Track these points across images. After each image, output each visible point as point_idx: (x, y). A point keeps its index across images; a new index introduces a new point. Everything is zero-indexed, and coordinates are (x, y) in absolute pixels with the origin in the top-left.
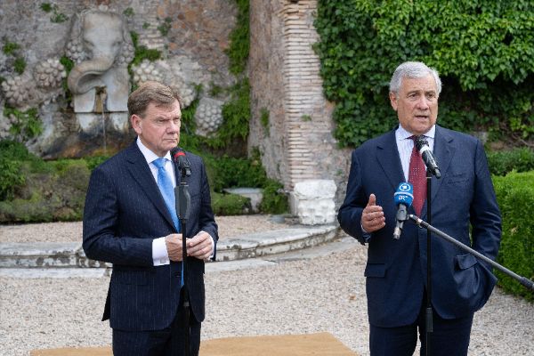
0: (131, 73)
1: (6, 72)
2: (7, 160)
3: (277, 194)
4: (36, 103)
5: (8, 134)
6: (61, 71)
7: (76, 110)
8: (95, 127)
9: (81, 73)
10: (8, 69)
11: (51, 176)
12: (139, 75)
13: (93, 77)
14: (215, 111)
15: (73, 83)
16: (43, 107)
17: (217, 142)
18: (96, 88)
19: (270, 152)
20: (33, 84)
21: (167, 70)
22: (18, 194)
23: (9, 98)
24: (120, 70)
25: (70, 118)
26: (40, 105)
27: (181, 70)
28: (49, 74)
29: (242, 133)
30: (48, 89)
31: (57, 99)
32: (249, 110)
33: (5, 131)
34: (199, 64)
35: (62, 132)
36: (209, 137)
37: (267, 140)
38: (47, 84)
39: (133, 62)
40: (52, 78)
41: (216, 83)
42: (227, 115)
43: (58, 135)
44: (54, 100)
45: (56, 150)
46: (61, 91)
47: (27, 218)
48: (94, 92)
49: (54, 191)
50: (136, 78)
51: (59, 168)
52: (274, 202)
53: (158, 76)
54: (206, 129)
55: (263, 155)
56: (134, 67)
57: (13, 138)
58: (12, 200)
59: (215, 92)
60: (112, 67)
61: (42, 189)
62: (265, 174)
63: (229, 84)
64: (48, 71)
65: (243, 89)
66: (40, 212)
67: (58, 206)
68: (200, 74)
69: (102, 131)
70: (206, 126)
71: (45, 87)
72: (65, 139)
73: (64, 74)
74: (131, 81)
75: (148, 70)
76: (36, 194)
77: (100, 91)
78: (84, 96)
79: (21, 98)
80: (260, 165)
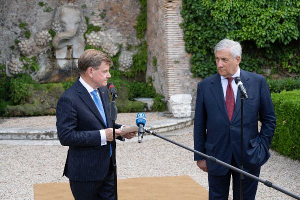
0: (86, 38)
1: (21, 38)
2: (21, 83)
3: (161, 101)
4: (36, 54)
5: (21, 70)
6: (49, 37)
7: (57, 57)
8: (67, 66)
9: (60, 38)
10: (22, 36)
11: (44, 92)
12: (90, 39)
13: (66, 40)
14: (129, 58)
15: (56, 43)
16: (40, 56)
17: (130, 74)
18: (67, 46)
19: (158, 79)
20: (34, 44)
21: (104, 37)
22: (27, 101)
23: (22, 51)
24: (80, 36)
25: (54, 61)
26: (38, 55)
27: (111, 37)
28: (43, 38)
29: (143, 69)
30: (42, 46)
31: (47, 52)
32: (147, 57)
33: (20, 68)
34: (121, 33)
35: (50, 69)
36: (126, 71)
37: (156, 73)
38: (42, 44)
39: (86, 32)
40: (44, 41)
41: (129, 43)
42: (135, 60)
43: (48, 70)
44: (45, 52)
45: (47, 78)
46: (49, 47)
47: (32, 113)
48: (66, 48)
49: (46, 99)
50: (88, 41)
51: (48, 88)
52: (159, 106)
53: (99, 39)
54: (124, 67)
55: (154, 81)
56: (87, 35)
57: (24, 72)
58: (24, 104)
59: (129, 48)
60: (76, 35)
61: (39, 98)
62: (155, 91)
63: (136, 44)
64: (42, 37)
65: (144, 46)
66: (38, 110)
67: (48, 107)
68: (121, 38)
69: (70, 68)
70: (124, 65)
71: (41, 46)
72: (51, 72)
73: (51, 39)
74: (86, 42)
75: (94, 37)
76: (36, 101)
77: (69, 48)
78: (61, 51)
79: (28, 51)
80: (152, 86)
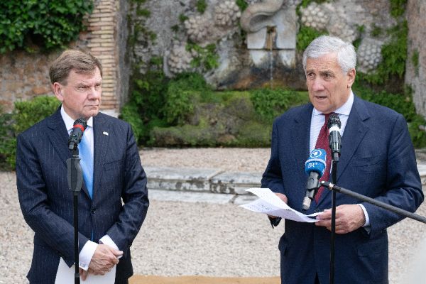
0: (299, 15)
1: (190, 12)
2: (180, 90)
3: (419, 130)
4: (214, 40)
5: (189, 66)
6: (236, 12)
7: (249, 47)
8: (266, 62)
9: (252, 14)
10: (192, 9)
11: (217, 106)
12: (306, 17)
13: (264, 17)
14: (374, 51)
15: (246, 24)
16: (221, 43)
17: (376, 79)
18: (267, 27)
19: (420, 91)
20: (212, 23)
21: (332, 13)
22: (187, 120)
23: (189, 35)
24: (289, 11)
25: (244, 53)
26: (219, 41)
27: (345, 12)
28: (225, 14)
29: (398, 71)
30: (225, 27)
31: (233, 36)
32: (406, 50)
33: (187, 63)
34: (363, 7)
35: (237, 66)
36: (369, 74)
37: (417, 79)
38: (224, 23)
39: (301, 4)
40: (228, 18)
41: (377, 25)
42: (386, 53)
43: (233, 68)
44: (230, 37)
45: (231, 82)
46: (236, 29)
47: (194, 142)
48: (265, 30)
49: (219, 119)
50: (303, 19)
51: (225, 99)
52: (416, 137)
53: (323, 17)
54: (367, 67)
55: (414, 92)
56: (302, 9)
57: (194, 70)
58: (182, 125)
59: (376, 33)
60: (281, 9)
61: (208, 117)
62: (415, 110)
63: (389, 25)
64: (224, 11)
65: (402, 31)
66: (204, 138)
67: (222, 132)
68: (363, 16)
69: (270, 65)
70: (366, 63)
71: (222, 26)
72: (239, 72)
73: (239, 14)
74: (299, 21)
75: (313, 12)
76: (203, 121)
77: (271, 30)
78: (256, 35)
79: (200, 35)
80: (411, 102)
